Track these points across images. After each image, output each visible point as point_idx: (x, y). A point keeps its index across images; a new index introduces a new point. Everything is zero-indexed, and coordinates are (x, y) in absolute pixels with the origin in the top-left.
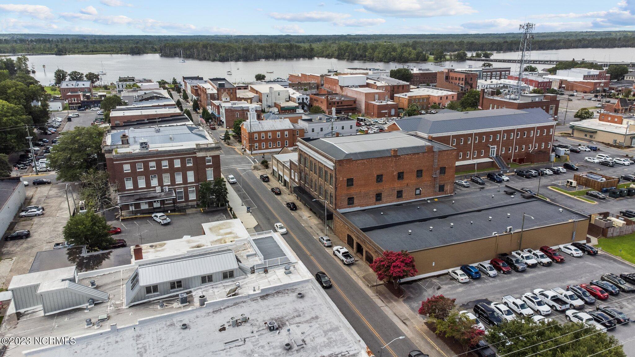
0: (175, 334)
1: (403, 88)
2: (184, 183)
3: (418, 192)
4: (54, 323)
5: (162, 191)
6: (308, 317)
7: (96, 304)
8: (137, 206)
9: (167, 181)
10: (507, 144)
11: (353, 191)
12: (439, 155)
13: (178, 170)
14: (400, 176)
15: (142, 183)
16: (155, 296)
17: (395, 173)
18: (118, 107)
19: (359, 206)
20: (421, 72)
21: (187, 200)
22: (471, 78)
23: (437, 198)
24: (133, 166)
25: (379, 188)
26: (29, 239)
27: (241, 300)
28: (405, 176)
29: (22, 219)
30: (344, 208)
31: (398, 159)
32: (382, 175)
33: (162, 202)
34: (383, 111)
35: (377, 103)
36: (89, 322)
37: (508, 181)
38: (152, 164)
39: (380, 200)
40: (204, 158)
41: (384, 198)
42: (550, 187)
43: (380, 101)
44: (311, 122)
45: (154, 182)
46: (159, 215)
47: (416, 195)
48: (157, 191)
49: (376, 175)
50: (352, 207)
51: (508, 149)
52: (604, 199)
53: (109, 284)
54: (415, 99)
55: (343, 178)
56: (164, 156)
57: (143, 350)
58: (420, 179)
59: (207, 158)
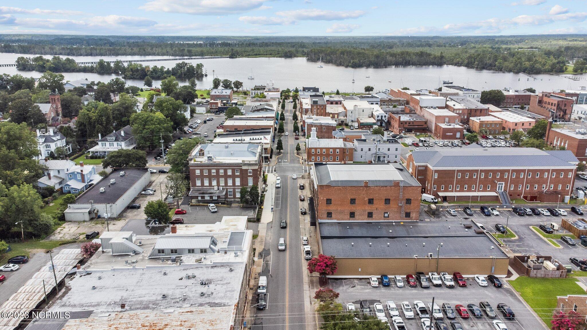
0: (159, 276)
1: (481, 112)
2: (225, 186)
3: (386, 215)
4: (114, 259)
5: (218, 189)
6: (225, 282)
7: (136, 254)
8: (203, 197)
9: (222, 183)
10: (517, 182)
11: (331, 208)
12: (404, 189)
13: (230, 176)
14: (371, 201)
15: (206, 183)
16: (162, 255)
17: (366, 199)
18: (235, 116)
19: (336, 219)
20: (517, 94)
21: (235, 197)
22: (565, 104)
23: (403, 222)
24: (202, 172)
25: (353, 208)
26: (139, 210)
27: (201, 266)
28: (375, 202)
29: (142, 196)
30: (323, 219)
31: (369, 189)
32: (355, 199)
33: (219, 197)
34: (448, 134)
35: (443, 126)
36: (127, 262)
37: (497, 215)
38: (214, 171)
39: (354, 217)
40: (247, 170)
41: (357, 217)
42: (531, 227)
43: (449, 124)
44: (365, 143)
45: (214, 183)
46: (212, 205)
47: (384, 217)
48: (215, 189)
49: (350, 199)
50: (331, 219)
51: (516, 187)
52: (573, 245)
53: (147, 244)
54: (486, 124)
55: (323, 198)
56: (222, 167)
57: (141, 281)
58: (388, 206)
59: (249, 171)
